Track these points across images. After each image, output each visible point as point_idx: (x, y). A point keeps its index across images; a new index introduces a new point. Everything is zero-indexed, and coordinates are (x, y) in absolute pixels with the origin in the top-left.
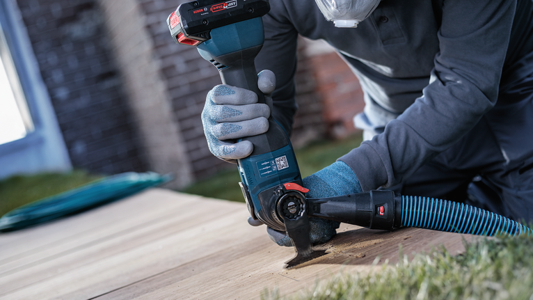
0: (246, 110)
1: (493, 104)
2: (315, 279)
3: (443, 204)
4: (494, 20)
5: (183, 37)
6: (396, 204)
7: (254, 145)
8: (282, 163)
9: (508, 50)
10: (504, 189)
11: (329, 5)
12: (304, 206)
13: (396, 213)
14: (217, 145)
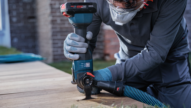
0: (80, 44)
1: (163, 62)
2: (91, 106)
3: (139, 91)
4: (170, 34)
5: (65, 14)
6: (123, 88)
7: (80, 57)
8: (88, 65)
9: (172, 44)
10: (159, 91)
11: (115, 16)
12: (92, 82)
13: (122, 91)
14: (67, 53)
